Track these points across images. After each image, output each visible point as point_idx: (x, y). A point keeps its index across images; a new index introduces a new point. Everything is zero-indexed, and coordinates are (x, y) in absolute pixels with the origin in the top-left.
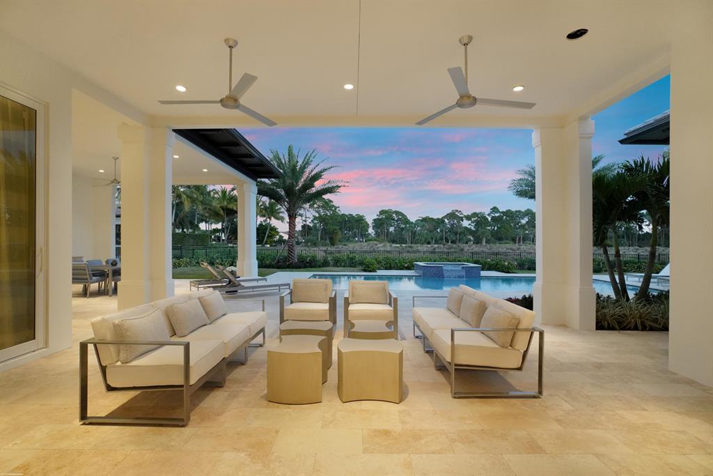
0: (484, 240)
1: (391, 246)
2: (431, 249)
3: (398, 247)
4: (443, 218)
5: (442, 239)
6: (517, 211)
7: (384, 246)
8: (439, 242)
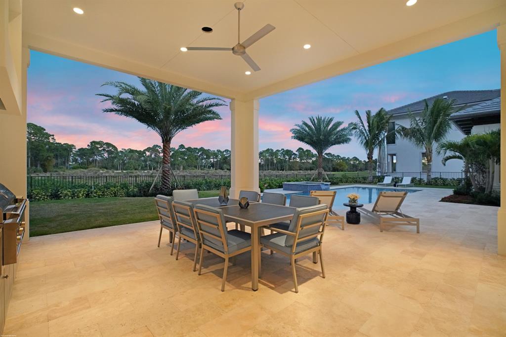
0: (182, 167)
1: (113, 172)
2: (149, 174)
3: (120, 173)
4: (144, 150)
5: (146, 166)
6: (195, 148)
7: (108, 172)
8: (145, 168)
